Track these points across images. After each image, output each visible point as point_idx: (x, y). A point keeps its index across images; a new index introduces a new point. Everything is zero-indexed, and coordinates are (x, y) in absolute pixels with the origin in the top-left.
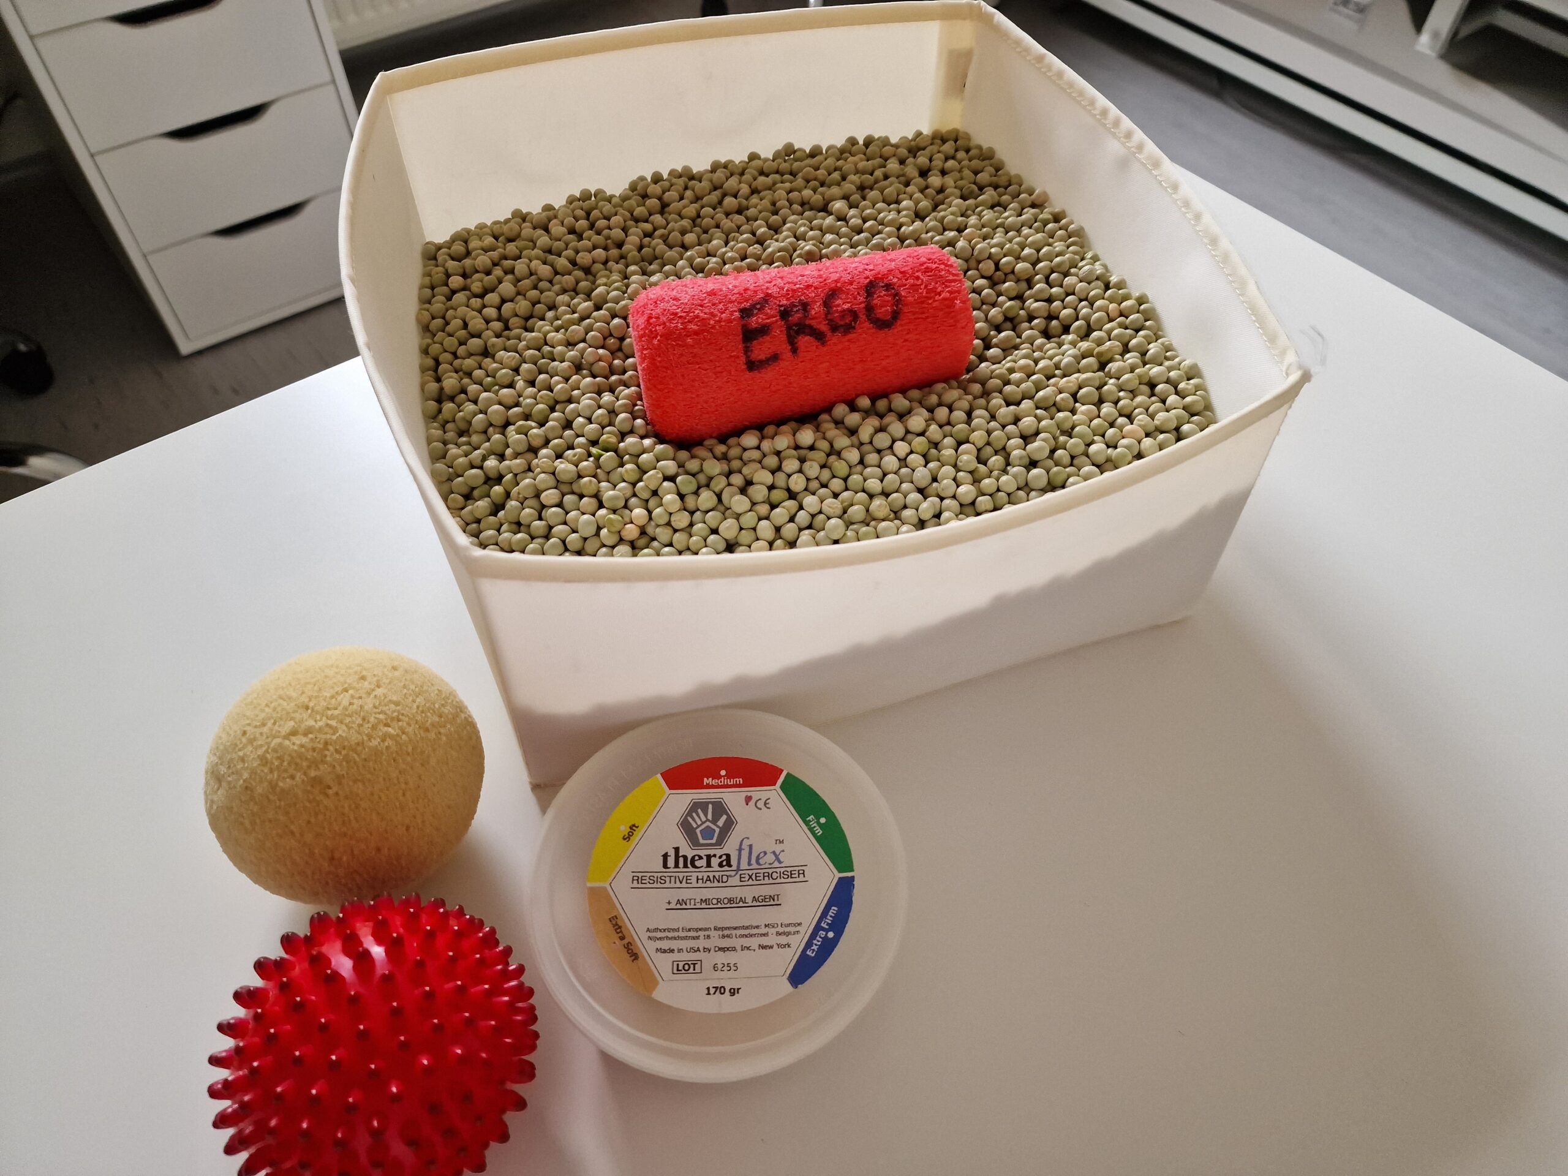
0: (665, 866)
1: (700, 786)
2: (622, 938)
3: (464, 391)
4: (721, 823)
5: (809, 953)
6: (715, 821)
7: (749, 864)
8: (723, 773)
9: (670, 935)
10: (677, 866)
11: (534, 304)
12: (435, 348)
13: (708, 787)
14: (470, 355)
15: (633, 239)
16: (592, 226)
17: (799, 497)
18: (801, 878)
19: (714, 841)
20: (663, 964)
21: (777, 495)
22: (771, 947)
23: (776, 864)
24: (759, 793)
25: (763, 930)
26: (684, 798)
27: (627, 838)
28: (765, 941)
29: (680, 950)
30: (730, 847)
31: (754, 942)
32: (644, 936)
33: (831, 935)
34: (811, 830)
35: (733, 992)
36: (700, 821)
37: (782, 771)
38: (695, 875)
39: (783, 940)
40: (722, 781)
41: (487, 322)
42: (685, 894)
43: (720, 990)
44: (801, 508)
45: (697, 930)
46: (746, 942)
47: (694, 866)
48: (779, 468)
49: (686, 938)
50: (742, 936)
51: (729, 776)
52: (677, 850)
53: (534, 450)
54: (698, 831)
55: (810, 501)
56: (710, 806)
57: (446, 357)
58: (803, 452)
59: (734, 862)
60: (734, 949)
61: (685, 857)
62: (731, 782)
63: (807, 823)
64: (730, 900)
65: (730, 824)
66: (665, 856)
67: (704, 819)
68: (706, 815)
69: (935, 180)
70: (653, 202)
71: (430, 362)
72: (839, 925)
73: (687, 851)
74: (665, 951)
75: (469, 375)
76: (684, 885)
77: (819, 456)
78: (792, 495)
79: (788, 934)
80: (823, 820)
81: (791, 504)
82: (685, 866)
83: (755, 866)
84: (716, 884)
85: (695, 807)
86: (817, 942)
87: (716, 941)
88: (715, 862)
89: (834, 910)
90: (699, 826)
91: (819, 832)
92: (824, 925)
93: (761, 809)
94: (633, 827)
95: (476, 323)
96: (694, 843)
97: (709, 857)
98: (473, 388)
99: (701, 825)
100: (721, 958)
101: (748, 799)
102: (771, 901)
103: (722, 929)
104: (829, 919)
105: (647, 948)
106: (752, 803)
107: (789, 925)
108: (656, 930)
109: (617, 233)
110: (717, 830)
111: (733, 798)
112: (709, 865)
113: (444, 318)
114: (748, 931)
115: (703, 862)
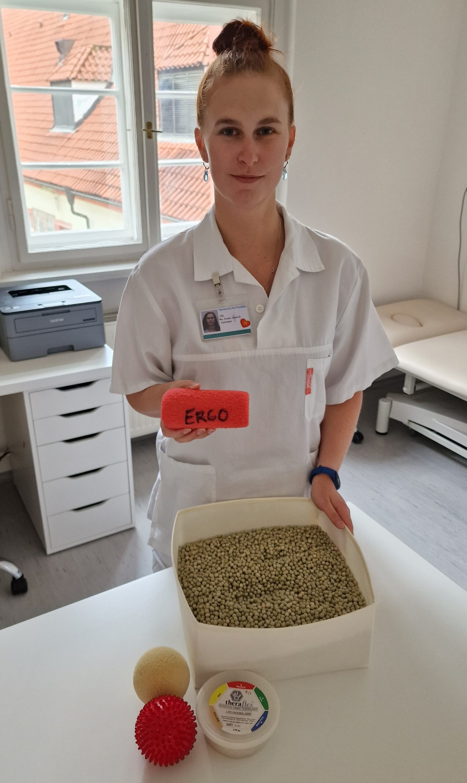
0: (226, 703)
1: (235, 687)
2: (216, 717)
3: (188, 587)
4: (240, 696)
5: (256, 725)
6: (238, 696)
7: (245, 706)
8: (241, 685)
9: (227, 718)
10: (229, 704)
11: (206, 566)
12: (182, 575)
13: (237, 688)
14: (190, 577)
15: (231, 551)
16: (221, 545)
17: (265, 620)
18: (257, 710)
19: (238, 700)
20: (224, 723)
21: (260, 619)
22: (248, 723)
23: (251, 707)
24: (249, 691)
25: (247, 720)
26: (232, 690)
27: (219, 696)
28: (247, 722)
29: (228, 721)
30: (241, 702)
31: (244, 722)
32: (221, 717)
33: (261, 722)
35: (239, 731)
36: (235, 695)
37: (255, 686)
38: (233, 707)
39: (251, 722)
40: (241, 687)
41: (195, 569)
42: (231, 710)
43: (236, 730)
44: (265, 623)
45: (232, 718)
46: (243, 722)
47: (233, 704)
48: (261, 612)
49: (230, 719)
50: (242, 720)
51: (242, 686)
52: (229, 701)
53: (204, 603)
54: (234, 697)
55: (267, 621)
56: (238, 692)
57: (184, 578)
58: (267, 609)
59: (242, 705)
60: (240, 723)
61: (231, 702)
62: (243, 687)
63: (259, 699)
64: (240, 713)
65: (242, 696)
66: (227, 702)
67: (236, 695)
68: (236, 694)
69: (310, 541)
70: (237, 540)
71: (181, 579)
72: (264, 721)
73: (231, 701)
74: (225, 721)
75: (190, 582)
76: (230, 708)
77: (271, 610)
78: (264, 619)
79: (252, 721)
80: (263, 698)
81: (263, 621)
82: (231, 704)
83: (246, 706)
84: (237, 709)
85: (234, 692)
86: (258, 724)
87: (236, 720)
88: (237, 704)
89: (263, 717)
91: (262, 701)
92: (260, 720)
93: (249, 694)
94: (220, 694)
95: (192, 570)
96: (233, 699)
97: (236, 703)
98: (191, 586)
100: (237, 724)
101: (246, 692)
102: (249, 714)
103: (237, 718)
104: (262, 719)
105: (221, 719)
106: (247, 693)
107: (252, 719)
108: (223, 716)
109: (228, 549)
110: (239, 698)
111: (243, 691)
112: (236, 705)
113: (184, 567)
114: (243, 719)
115: (235, 704)
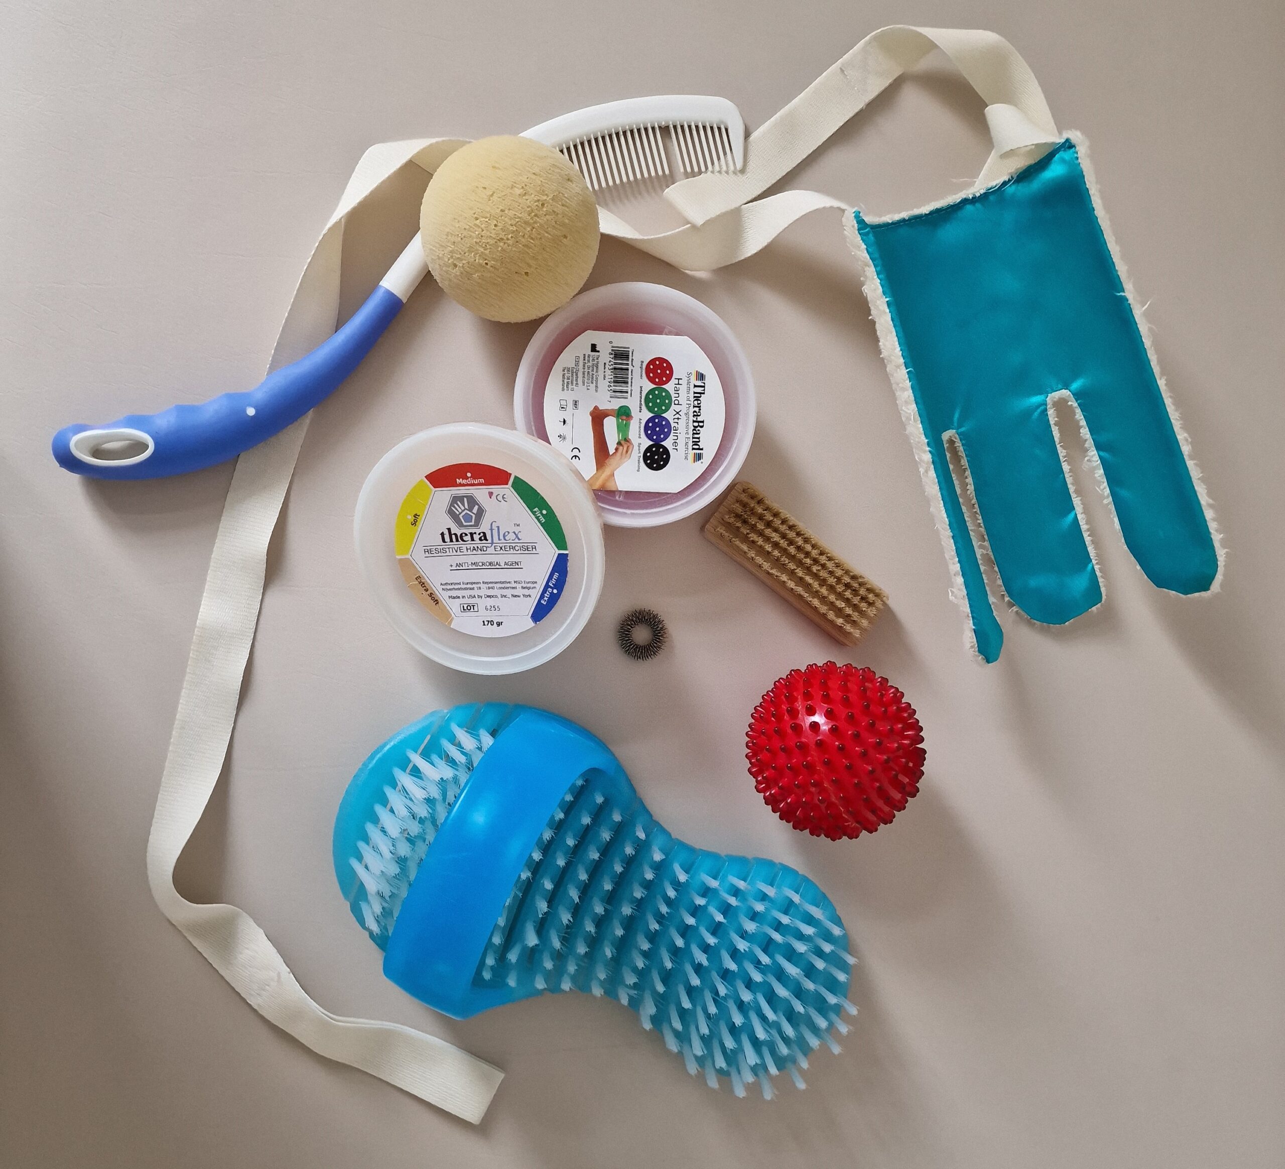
0: (444, 541)
1: (454, 484)
2: (427, 590)
4: (475, 510)
5: (542, 602)
6: (471, 509)
7: (499, 539)
8: (469, 476)
9: (456, 587)
10: (451, 541)
13: (461, 486)
18: (534, 551)
19: (473, 523)
20: (454, 607)
22: (519, 596)
23: (517, 541)
24: (497, 489)
25: (514, 585)
26: (445, 495)
27: (414, 523)
28: (515, 592)
29: (463, 597)
30: (484, 527)
31: (508, 592)
32: (440, 588)
33: (555, 591)
34: (537, 518)
35: (499, 624)
37: (510, 474)
38: (464, 547)
39: (526, 592)
40: (470, 481)
42: (461, 560)
43: (491, 622)
45: (472, 583)
46: (504, 592)
47: (463, 540)
49: (466, 589)
50: (501, 588)
51: (473, 477)
52: (449, 530)
54: (461, 516)
56: (465, 499)
59: (489, 537)
60: (496, 596)
61: (455, 534)
62: (476, 482)
63: (534, 513)
64: (490, 564)
65: (481, 512)
66: (442, 534)
68: (463, 505)
72: (560, 585)
73: (455, 530)
74: (454, 598)
76: (459, 553)
79: (529, 588)
80: (544, 512)
82: (457, 540)
83: (503, 541)
84: (479, 552)
86: (547, 595)
87: (484, 592)
88: (476, 537)
89: (556, 575)
90: (460, 513)
91: (543, 520)
92: (551, 584)
93: (500, 502)
94: (416, 516)
96: (460, 525)
97: (472, 534)
99: (462, 512)
100: (490, 602)
101: (491, 494)
102: (514, 565)
103: (486, 583)
104: (554, 581)
105: (443, 596)
106: (494, 497)
107: (529, 583)
108: (446, 584)
110: (474, 516)
111: (480, 493)
112: (473, 539)
114: (504, 584)
115: (468, 538)
